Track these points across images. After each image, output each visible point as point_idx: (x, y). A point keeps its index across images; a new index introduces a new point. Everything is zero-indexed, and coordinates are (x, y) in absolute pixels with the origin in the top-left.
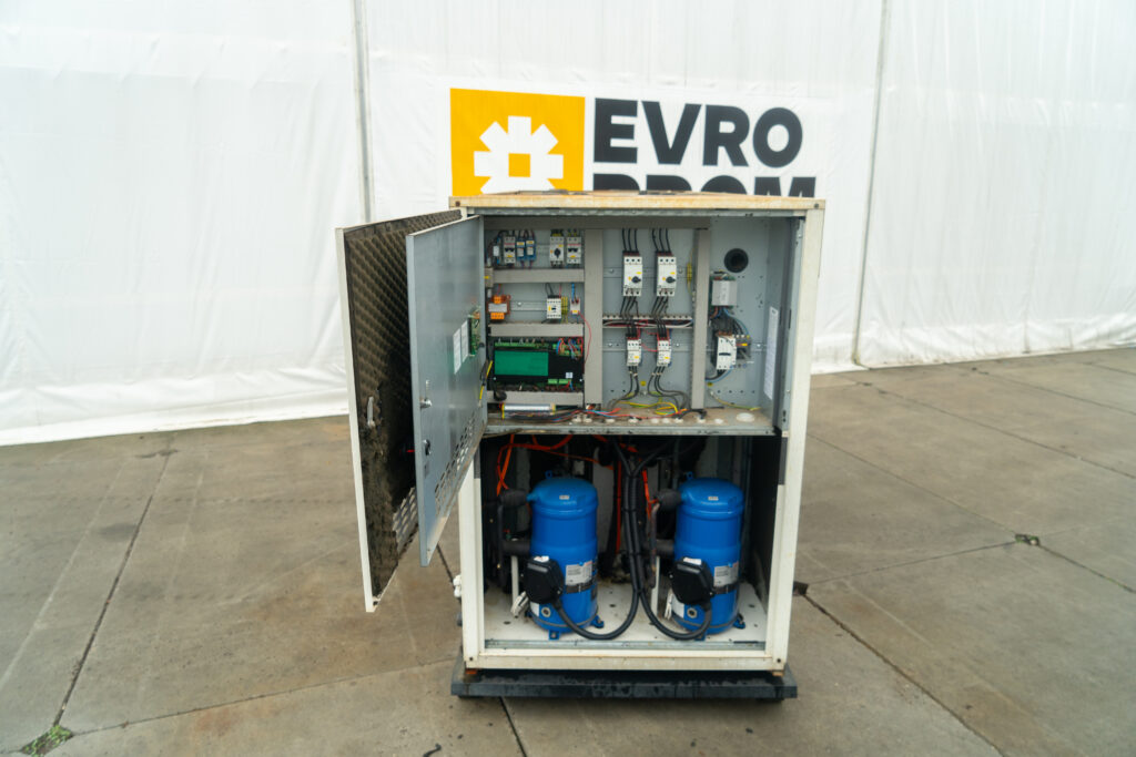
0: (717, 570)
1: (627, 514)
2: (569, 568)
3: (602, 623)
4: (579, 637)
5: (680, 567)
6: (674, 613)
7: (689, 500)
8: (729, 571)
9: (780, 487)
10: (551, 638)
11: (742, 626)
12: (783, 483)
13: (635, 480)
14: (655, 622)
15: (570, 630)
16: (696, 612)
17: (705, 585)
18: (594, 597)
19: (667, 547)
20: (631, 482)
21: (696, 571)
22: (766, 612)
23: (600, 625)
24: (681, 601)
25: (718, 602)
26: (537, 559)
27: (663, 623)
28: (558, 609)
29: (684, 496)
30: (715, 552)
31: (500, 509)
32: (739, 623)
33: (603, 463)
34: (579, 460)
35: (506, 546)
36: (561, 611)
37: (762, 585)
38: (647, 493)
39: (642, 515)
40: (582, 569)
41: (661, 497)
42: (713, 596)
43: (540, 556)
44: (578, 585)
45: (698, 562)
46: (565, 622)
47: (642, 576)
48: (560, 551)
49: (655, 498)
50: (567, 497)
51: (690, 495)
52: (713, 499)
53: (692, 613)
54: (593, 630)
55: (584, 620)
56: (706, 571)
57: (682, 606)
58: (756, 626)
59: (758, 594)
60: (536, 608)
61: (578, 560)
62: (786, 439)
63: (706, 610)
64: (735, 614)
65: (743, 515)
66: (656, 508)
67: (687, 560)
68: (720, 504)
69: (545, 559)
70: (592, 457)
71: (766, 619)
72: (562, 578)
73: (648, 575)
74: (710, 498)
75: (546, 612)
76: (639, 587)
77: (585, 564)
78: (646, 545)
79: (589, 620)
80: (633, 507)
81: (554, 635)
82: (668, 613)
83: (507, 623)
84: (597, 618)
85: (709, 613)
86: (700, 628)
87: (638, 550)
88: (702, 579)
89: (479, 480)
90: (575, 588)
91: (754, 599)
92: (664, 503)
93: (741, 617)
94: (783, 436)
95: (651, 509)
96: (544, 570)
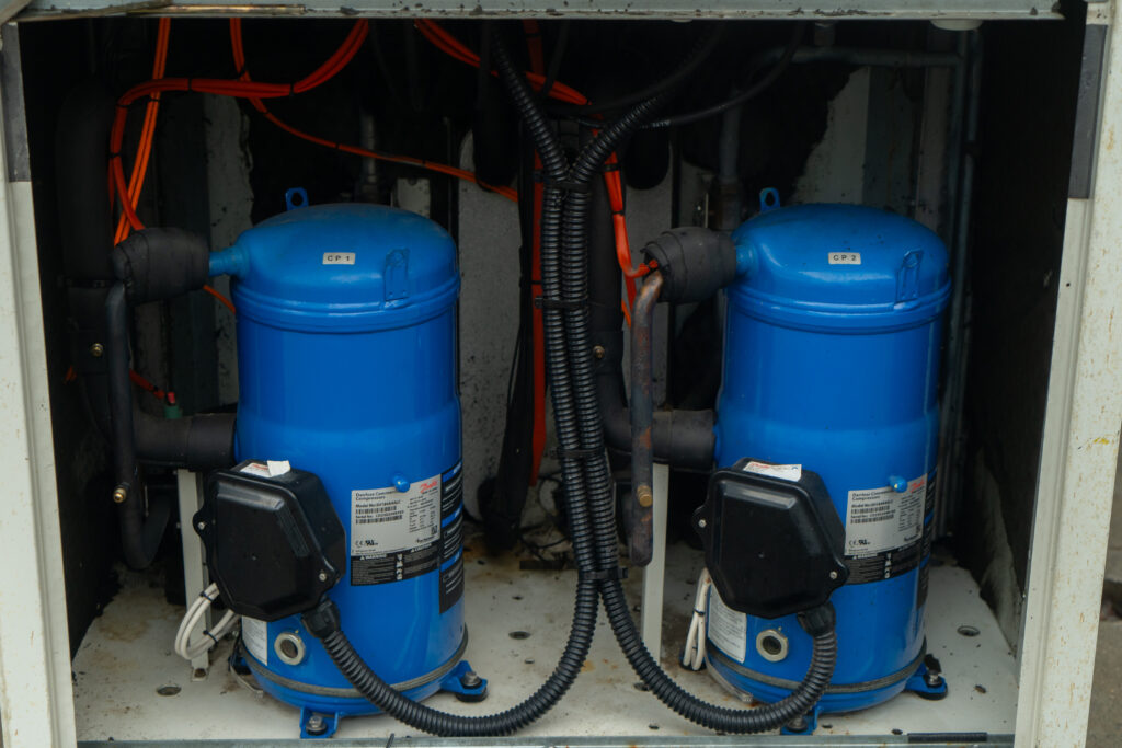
0: (856, 499)
1: (555, 318)
2: (360, 500)
3: (481, 683)
4: (401, 729)
5: (733, 490)
6: (711, 647)
7: (763, 268)
8: (896, 505)
9: (1074, 208)
10: (308, 733)
11: (936, 692)
12: (1087, 193)
13: (579, 200)
14: (652, 680)
15: (372, 707)
16: (783, 641)
17: (815, 549)
18: (449, 599)
19: (691, 433)
20: (564, 207)
21: (788, 502)
22: (1015, 649)
23: (475, 694)
24: (735, 603)
25: (859, 608)
26: (252, 469)
27: (682, 681)
28: (323, 634)
29: (746, 256)
30: (854, 443)
31: (117, 299)
32: (927, 682)
33: (491, 177)
34: (414, 175)
35: (151, 432)
36: (336, 640)
37: (1003, 569)
38: (622, 248)
39: (608, 323)
40: (404, 502)
41: (669, 253)
42: (841, 581)
43: (262, 461)
44: (393, 556)
45: (792, 473)
46: (354, 681)
47: (606, 528)
48: (328, 444)
49: (649, 257)
50: (348, 259)
51: (765, 249)
52: (845, 262)
53: (771, 645)
54: (450, 706)
55: (419, 672)
56: (818, 498)
57: (742, 619)
58: (981, 689)
59: (990, 597)
60: (258, 638)
61: (392, 474)
62: (1103, 31)
63: (816, 632)
64: (913, 651)
65: (944, 316)
66: (650, 290)
67: (754, 467)
68: (869, 277)
69: (278, 468)
70: (456, 163)
71: (1016, 672)
72: (337, 532)
73: (626, 521)
74: (834, 259)
75: (290, 648)
76: (597, 566)
77: (416, 488)
78: (620, 427)
79: (433, 678)
80: (576, 295)
81: (315, 724)
82: (694, 649)
83: (167, 692)
84: (463, 669)
85: (826, 641)
86: (800, 690)
87: (592, 441)
88: (806, 529)
89: (25, 189)
90: (385, 568)
91: (976, 612)
92: (678, 271)
93: (931, 664)
94: (1091, 20)
95: (634, 294)
96: (273, 503)
